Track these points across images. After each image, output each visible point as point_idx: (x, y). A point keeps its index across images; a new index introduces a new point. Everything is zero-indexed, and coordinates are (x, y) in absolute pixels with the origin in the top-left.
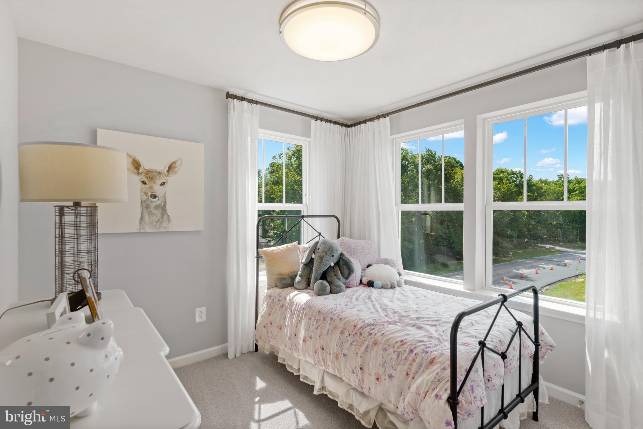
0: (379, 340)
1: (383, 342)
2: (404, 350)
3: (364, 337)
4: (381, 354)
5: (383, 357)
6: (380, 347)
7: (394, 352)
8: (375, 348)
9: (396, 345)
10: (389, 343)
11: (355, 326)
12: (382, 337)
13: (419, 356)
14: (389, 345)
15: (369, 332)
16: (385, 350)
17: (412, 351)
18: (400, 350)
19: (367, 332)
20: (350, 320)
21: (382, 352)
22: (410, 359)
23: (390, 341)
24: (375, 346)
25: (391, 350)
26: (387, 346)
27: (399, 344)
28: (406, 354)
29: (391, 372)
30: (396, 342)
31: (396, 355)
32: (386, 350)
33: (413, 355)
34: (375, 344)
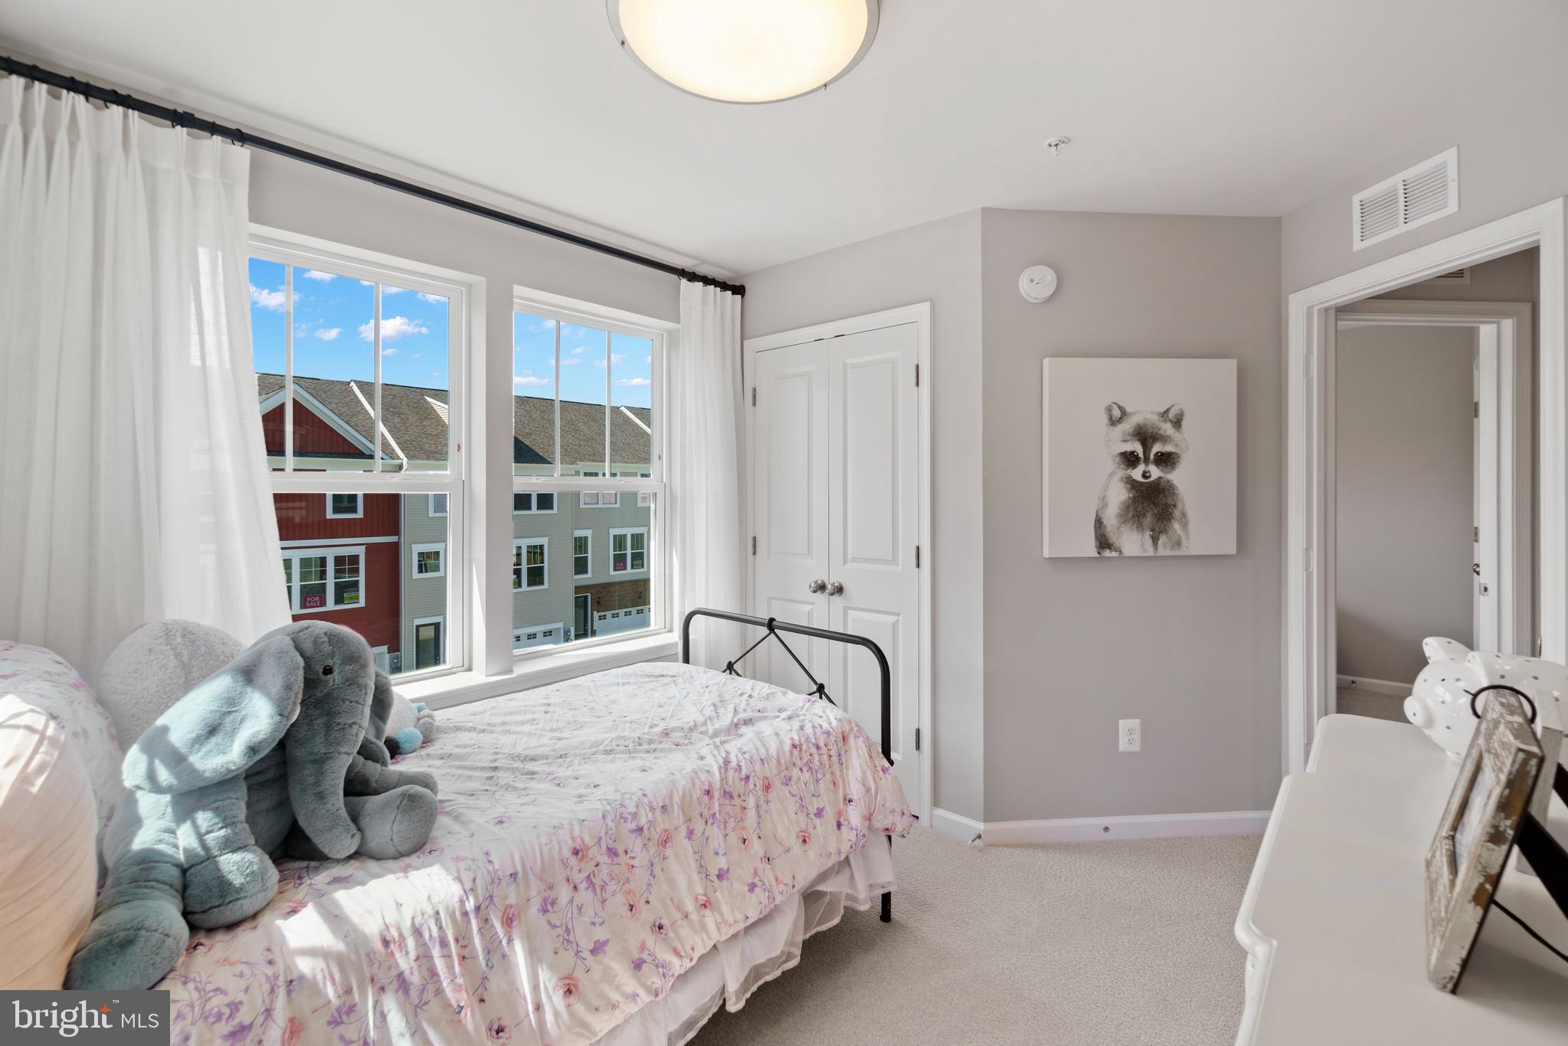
0: (768, 774)
1: (775, 771)
2: (808, 754)
3: (739, 796)
4: (787, 793)
5: (794, 796)
6: (777, 784)
7: (801, 770)
8: (772, 796)
9: (794, 757)
10: (784, 764)
11: (708, 792)
12: (766, 765)
13: (830, 744)
14: (787, 769)
15: (741, 779)
16: (787, 781)
17: (818, 748)
18: (806, 761)
19: (737, 781)
20: (687, 791)
21: (786, 789)
22: (825, 758)
23: (782, 761)
24: (770, 790)
25: (795, 773)
26: (786, 771)
27: (796, 752)
28: (816, 758)
29: (816, 807)
30: (792, 754)
31: (808, 771)
32: (790, 779)
33: (824, 750)
34: (767, 788)
